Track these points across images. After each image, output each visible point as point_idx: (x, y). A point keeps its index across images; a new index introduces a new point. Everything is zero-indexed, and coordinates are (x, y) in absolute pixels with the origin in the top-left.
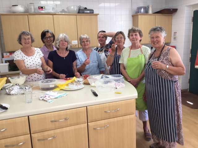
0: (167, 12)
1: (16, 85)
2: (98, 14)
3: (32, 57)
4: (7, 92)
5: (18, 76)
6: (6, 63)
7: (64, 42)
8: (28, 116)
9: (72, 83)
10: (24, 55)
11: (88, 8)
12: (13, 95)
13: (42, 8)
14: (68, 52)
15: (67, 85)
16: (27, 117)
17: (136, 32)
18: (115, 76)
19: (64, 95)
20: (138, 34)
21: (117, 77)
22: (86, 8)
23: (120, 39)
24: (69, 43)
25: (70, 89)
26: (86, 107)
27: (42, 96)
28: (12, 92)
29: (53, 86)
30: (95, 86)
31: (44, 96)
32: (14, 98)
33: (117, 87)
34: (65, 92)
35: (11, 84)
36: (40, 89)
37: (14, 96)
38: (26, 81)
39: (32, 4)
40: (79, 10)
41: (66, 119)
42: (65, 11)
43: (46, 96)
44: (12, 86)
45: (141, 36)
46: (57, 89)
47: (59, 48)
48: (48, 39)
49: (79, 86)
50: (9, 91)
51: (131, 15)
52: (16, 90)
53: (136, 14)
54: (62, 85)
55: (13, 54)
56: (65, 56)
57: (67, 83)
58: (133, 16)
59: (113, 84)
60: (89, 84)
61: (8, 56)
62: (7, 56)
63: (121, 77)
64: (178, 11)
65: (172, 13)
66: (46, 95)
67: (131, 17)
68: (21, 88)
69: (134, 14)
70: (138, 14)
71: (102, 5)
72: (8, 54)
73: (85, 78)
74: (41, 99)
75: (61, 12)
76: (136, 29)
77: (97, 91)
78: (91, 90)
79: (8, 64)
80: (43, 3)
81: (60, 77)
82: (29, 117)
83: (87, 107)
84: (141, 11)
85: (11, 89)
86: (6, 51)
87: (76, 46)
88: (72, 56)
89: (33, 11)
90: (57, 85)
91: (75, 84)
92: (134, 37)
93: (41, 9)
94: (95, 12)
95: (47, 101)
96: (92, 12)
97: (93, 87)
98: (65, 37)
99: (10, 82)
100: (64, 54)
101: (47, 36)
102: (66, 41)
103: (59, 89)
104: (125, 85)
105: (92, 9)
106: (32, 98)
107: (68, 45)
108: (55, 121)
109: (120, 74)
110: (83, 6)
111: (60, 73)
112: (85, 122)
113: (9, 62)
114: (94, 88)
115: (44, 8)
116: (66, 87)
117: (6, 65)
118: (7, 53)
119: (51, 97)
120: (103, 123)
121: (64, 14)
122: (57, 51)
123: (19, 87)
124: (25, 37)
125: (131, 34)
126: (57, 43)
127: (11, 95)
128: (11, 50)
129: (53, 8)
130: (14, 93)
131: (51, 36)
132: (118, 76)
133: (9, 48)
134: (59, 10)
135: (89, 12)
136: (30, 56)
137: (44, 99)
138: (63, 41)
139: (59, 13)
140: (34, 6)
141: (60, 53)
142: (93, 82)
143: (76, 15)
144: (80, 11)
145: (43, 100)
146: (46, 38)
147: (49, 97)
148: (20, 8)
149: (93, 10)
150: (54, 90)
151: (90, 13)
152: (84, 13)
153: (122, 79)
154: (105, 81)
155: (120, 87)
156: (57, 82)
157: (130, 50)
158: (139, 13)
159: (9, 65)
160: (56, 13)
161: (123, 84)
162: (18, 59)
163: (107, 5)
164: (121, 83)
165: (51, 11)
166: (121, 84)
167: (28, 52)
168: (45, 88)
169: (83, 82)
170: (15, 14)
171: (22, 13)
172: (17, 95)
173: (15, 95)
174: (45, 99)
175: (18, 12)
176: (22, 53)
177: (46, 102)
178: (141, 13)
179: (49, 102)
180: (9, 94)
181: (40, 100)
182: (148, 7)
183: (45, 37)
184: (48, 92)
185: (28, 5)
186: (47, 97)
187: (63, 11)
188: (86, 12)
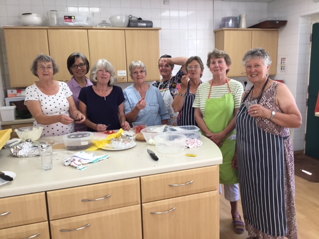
0: (270, 26)
1: (27, 141)
2: (160, 29)
3: (54, 96)
4: (13, 152)
5: (30, 127)
6: (11, 105)
7: (105, 73)
8: (46, 192)
9: (117, 139)
10: (40, 93)
11: (144, 19)
12: (21, 157)
13: (70, 18)
14: (111, 89)
15: (109, 142)
16: (44, 193)
17: (219, 58)
18: (185, 128)
19: (104, 159)
20: (223, 60)
21: (188, 129)
22: (140, 19)
23: (194, 69)
24: (112, 74)
25: (114, 148)
26: (139, 178)
27: (68, 159)
28: (20, 153)
29: (86, 143)
30: (154, 144)
31: (72, 160)
32: (22, 161)
33: (189, 146)
34: (105, 154)
35: (19, 140)
36: (65, 148)
37: (24, 159)
38: (43, 136)
39: (55, 12)
40: (130, 21)
41: (106, 197)
42: (106, 23)
43: (74, 160)
44: (21, 143)
45: (228, 63)
46: (93, 149)
47: (96, 82)
48: (79, 68)
49: (128, 144)
50: (16, 151)
51: (213, 31)
52: (26, 149)
53: (221, 29)
54: (101, 142)
55: (22, 92)
56: (107, 95)
57: (109, 139)
58: (215, 32)
59: (183, 141)
60: (144, 141)
61: (15, 95)
62: (12, 94)
63: (196, 130)
64: (288, 24)
65: (278, 28)
66: (75, 158)
67: (213, 33)
68: (35, 146)
69: (217, 28)
70: (224, 29)
71: (166, 14)
72: (15, 91)
73: (138, 130)
74: (67, 164)
75: (100, 24)
76: (221, 53)
77: (158, 152)
78: (148, 151)
79: (14, 107)
80: (71, 10)
81: (98, 129)
82: (48, 192)
83: (141, 177)
84: (228, 24)
85: (18, 147)
86: (12, 86)
87: (124, 80)
88: (118, 95)
89: (56, 23)
90: (93, 142)
91: (122, 140)
92: (217, 65)
93: (68, 20)
94: (155, 26)
95: (76, 167)
96: (149, 24)
97: (150, 145)
98: (106, 64)
99: (17, 137)
100: (104, 92)
101: (76, 63)
102: (108, 71)
103: (97, 148)
104: (202, 143)
105: (150, 20)
106: (52, 163)
107: (111, 77)
108: (89, 201)
109: (193, 125)
110: (136, 15)
111: (97, 123)
112: (137, 201)
113: (16, 105)
114: (153, 147)
115: (73, 18)
116: (107, 145)
117: (11, 110)
118: (13, 90)
119: (82, 160)
120: (167, 203)
121: (104, 27)
122: (93, 87)
123: (32, 145)
124: (43, 64)
125: (212, 60)
126: (93, 74)
127: (18, 157)
128: (20, 84)
129: (88, 19)
130: (24, 154)
131: (83, 63)
132: (191, 129)
133: (16, 81)
134: (97, 21)
135: (145, 24)
136: (50, 95)
137: (71, 165)
138: (103, 71)
139: (98, 27)
140: (57, 15)
141: (99, 91)
142: (151, 137)
143: (124, 30)
144: (131, 23)
146: (75, 66)
147: (79, 161)
148: (35, 18)
149: (151, 22)
150: (87, 150)
151: (147, 27)
152: (137, 27)
153: (197, 132)
154: (169, 136)
155: (194, 145)
156: (92, 137)
157: (211, 86)
158: (224, 27)
159: (16, 109)
160: (92, 27)
161: (199, 141)
162: (30, 99)
163: (174, 14)
164: (196, 139)
165: (85, 23)
166: (196, 141)
167: (47, 87)
168: (74, 147)
169: (135, 137)
170: (26, 27)
171: (39, 25)
172: (27, 157)
173: (25, 157)
174: (73, 164)
175: (32, 24)
176: (38, 90)
177: (74, 170)
178: (228, 27)
179: (80, 169)
180: (16, 156)
181: (65, 165)
182: (240, 18)
183: (73, 65)
184: (78, 154)
185: (47, 14)
186: (76, 162)
187: (104, 23)
188: (140, 24)
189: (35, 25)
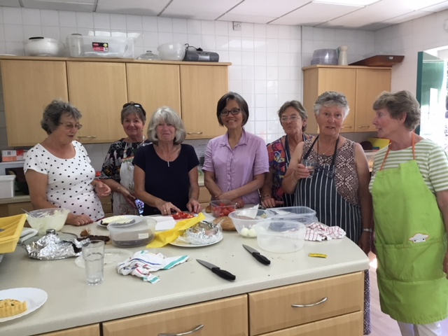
0: (382, 64)
1: (49, 232)
2: (230, 64)
3: (72, 160)
4: (30, 252)
6: (7, 174)
9: (194, 229)
11: (205, 50)
12: (44, 259)
13: (101, 45)
14: (179, 149)
15: (182, 233)
16: (98, 325)
21: (296, 212)
22: (200, 50)
23: (290, 121)
25: (190, 243)
26: (246, 296)
27: (126, 265)
28: (43, 253)
29: (146, 236)
31: (133, 265)
32: (47, 265)
37: (48, 262)
39: (79, 36)
40: (187, 52)
42: (152, 55)
43: (136, 266)
46: (155, 245)
49: (214, 236)
50: (35, 250)
51: (300, 68)
52: (51, 247)
53: (314, 66)
58: (304, 70)
60: (234, 230)
61: (14, 159)
62: (10, 158)
63: (310, 214)
64: (405, 60)
65: (391, 66)
66: (138, 262)
67: (301, 71)
68: (65, 242)
69: (307, 65)
70: (318, 66)
71: (234, 43)
72: (14, 153)
74: (125, 272)
75: (143, 56)
78: (246, 248)
79: (12, 177)
80: (100, 35)
84: (323, 59)
85: (38, 243)
86: (9, 145)
89: (80, 52)
90: (155, 233)
93: (98, 48)
94: (222, 60)
95: (142, 279)
96: (214, 58)
98: (168, 114)
101: (228, 108)
102: (170, 125)
103: (161, 245)
105: (214, 52)
107: (177, 132)
110: (195, 44)
113: (16, 174)
115: (105, 45)
116: (180, 238)
117: (10, 181)
118: (11, 151)
119: (149, 266)
121: (150, 60)
123: (58, 240)
126: (151, 131)
127: (39, 260)
128: (20, 143)
129: (126, 48)
130: (48, 254)
131: (238, 108)
132: (301, 212)
133: (17, 138)
134: (135, 52)
135: (208, 57)
136: (68, 158)
137: (133, 274)
139: (140, 60)
140: (82, 40)
141: (162, 153)
142: (244, 226)
143: (179, 65)
144: (188, 56)
145: (130, 274)
147: (144, 267)
148: (49, 44)
149: (216, 55)
151: (211, 61)
152: (197, 61)
158: (318, 63)
160: (132, 59)
163: (248, 44)
165: (121, 53)
169: (220, 225)
170: (35, 57)
171: (53, 56)
172: (54, 259)
173: (51, 260)
174: (135, 272)
175: (43, 54)
177: (139, 283)
178: (324, 63)
179: (149, 282)
180: (35, 259)
181: (122, 275)
182: (339, 52)
185: (67, 39)
186: (140, 268)
187: (149, 53)
188: (201, 57)
189: (49, 55)
